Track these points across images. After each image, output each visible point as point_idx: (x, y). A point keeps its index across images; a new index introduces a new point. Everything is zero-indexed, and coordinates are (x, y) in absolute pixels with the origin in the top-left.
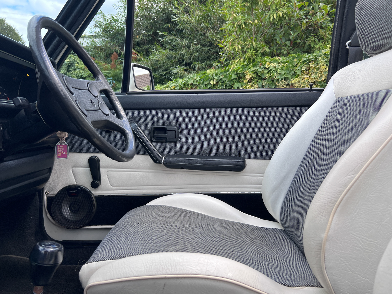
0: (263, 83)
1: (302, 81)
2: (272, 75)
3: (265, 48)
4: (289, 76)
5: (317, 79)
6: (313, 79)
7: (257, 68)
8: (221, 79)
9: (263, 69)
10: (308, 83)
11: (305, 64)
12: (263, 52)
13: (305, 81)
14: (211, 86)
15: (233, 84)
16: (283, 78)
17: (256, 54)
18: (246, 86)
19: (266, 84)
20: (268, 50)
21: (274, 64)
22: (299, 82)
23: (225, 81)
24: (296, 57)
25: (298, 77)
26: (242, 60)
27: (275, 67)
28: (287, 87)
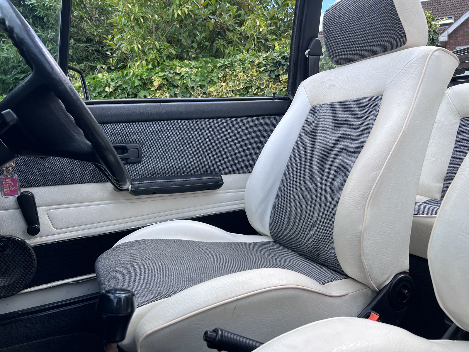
0: (175, 91)
1: (221, 89)
2: (185, 82)
3: (171, 49)
4: (204, 83)
5: (235, 87)
6: (232, 87)
7: (166, 73)
8: (120, 86)
9: (174, 75)
10: (227, 92)
11: (221, 70)
12: (169, 54)
13: (223, 89)
14: (107, 95)
15: (137, 92)
16: (199, 86)
17: (160, 56)
18: (155, 95)
19: (180, 92)
20: (174, 52)
21: (185, 69)
22: (217, 90)
23: (127, 88)
24: (210, 62)
25: (215, 85)
26: (144, 62)
27: (188, 73)
28: (204, 96)
